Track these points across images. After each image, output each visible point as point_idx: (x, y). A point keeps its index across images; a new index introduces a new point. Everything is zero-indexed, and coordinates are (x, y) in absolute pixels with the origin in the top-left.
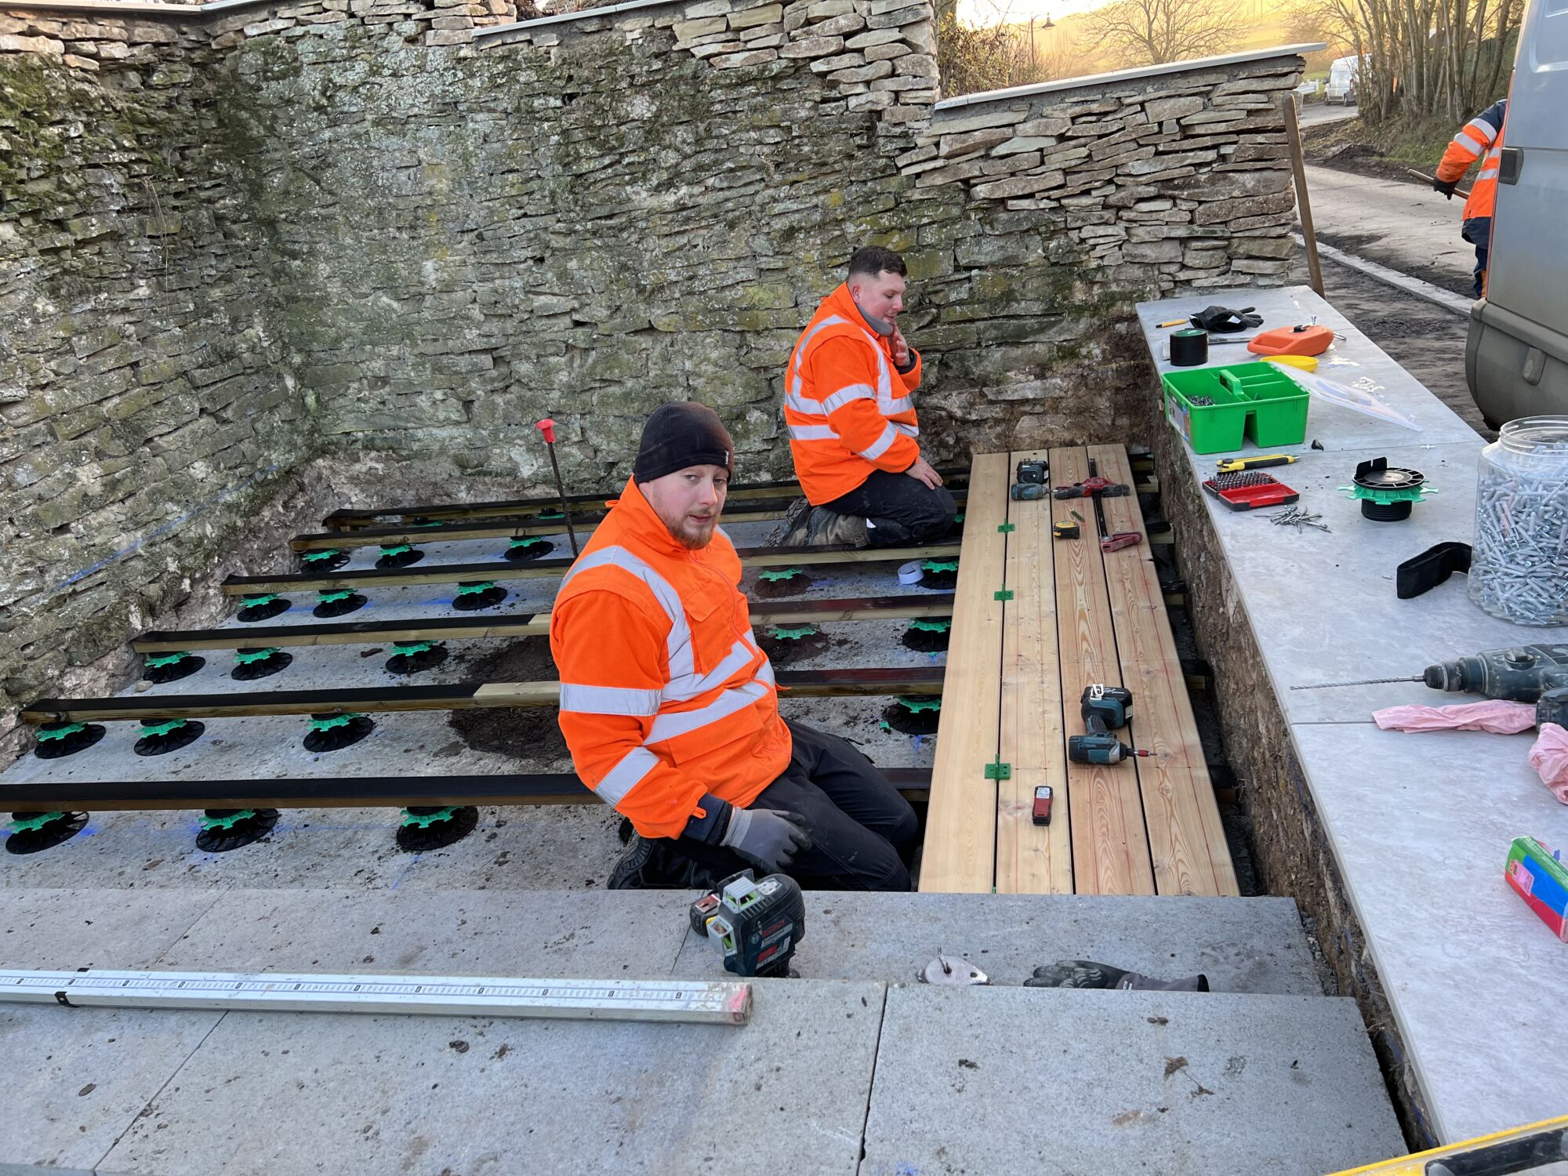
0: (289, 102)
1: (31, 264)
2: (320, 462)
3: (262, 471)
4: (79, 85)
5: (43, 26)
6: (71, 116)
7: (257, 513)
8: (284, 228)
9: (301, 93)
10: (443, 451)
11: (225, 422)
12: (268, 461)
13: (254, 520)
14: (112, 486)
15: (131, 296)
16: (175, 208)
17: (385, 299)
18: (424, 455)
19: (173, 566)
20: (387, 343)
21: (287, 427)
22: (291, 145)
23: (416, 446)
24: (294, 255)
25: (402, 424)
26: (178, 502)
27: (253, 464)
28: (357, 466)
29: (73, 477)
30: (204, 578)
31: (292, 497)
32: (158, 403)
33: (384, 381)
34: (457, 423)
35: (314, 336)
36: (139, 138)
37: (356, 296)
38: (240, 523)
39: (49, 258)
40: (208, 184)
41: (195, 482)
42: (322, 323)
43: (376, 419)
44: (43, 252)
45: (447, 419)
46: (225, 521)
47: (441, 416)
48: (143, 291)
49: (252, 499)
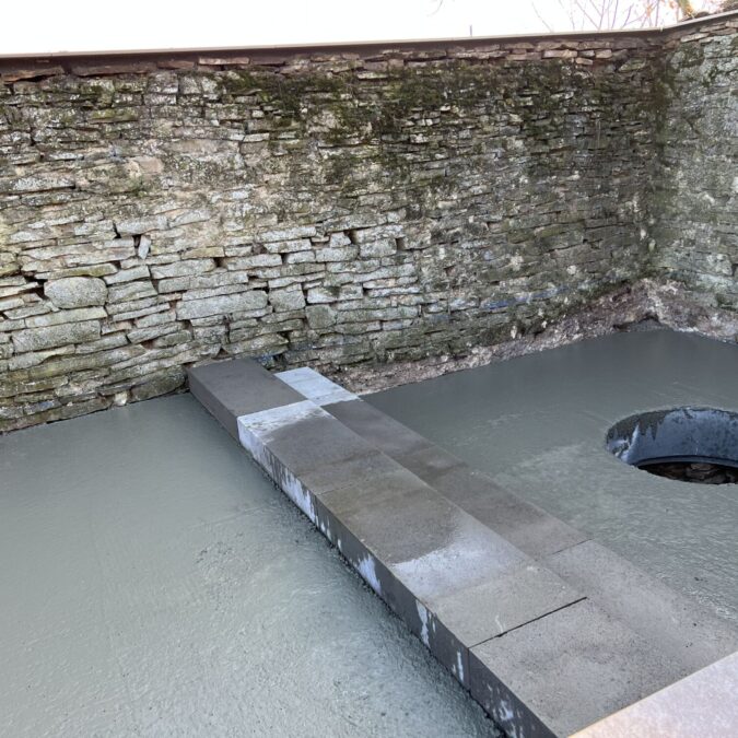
0: (691, 80)
1: (524, 159)
2: (646, 280)
3: (608, 277)
4: (578, 73)
5: (569, 45)
6: (568, 88)
7: (597, 298)
8: (667, 149)
9: (699, 74)
10: (712, 290)
11: (597, 248)
12: (614, 273)
13: (594, 302)
14: (525, 268)
15: (568, 178)
16: (609, 135)
17: (707, 196)
18: (701, 290)
19: (541, 314)
20: (701, 221)
21: (632, 257)
22: (685, 104)
23: (698, 283)
24: (667, 165)
25: (694, 269)
26: (555, 283)
27: (604, 273)
28: (664, 287)
29: (508, 261)
30: (556, 323)
31: (621, 295)
32: (563, 233)
33: (694, 243)
34: (726, 276)
35: (664, 211)
36: (601, 99)
37: (692, 192)
38: (584, 302)
39: (535, 157)
40: (633, 123)
41: (567, 275)
42: (671, 204)
43: (682, 263)
44: (532, 154)
45: (720, 272)
46: (577, 298)
47: (717, 269)
48: (576, 176)
49: (596, 291)
